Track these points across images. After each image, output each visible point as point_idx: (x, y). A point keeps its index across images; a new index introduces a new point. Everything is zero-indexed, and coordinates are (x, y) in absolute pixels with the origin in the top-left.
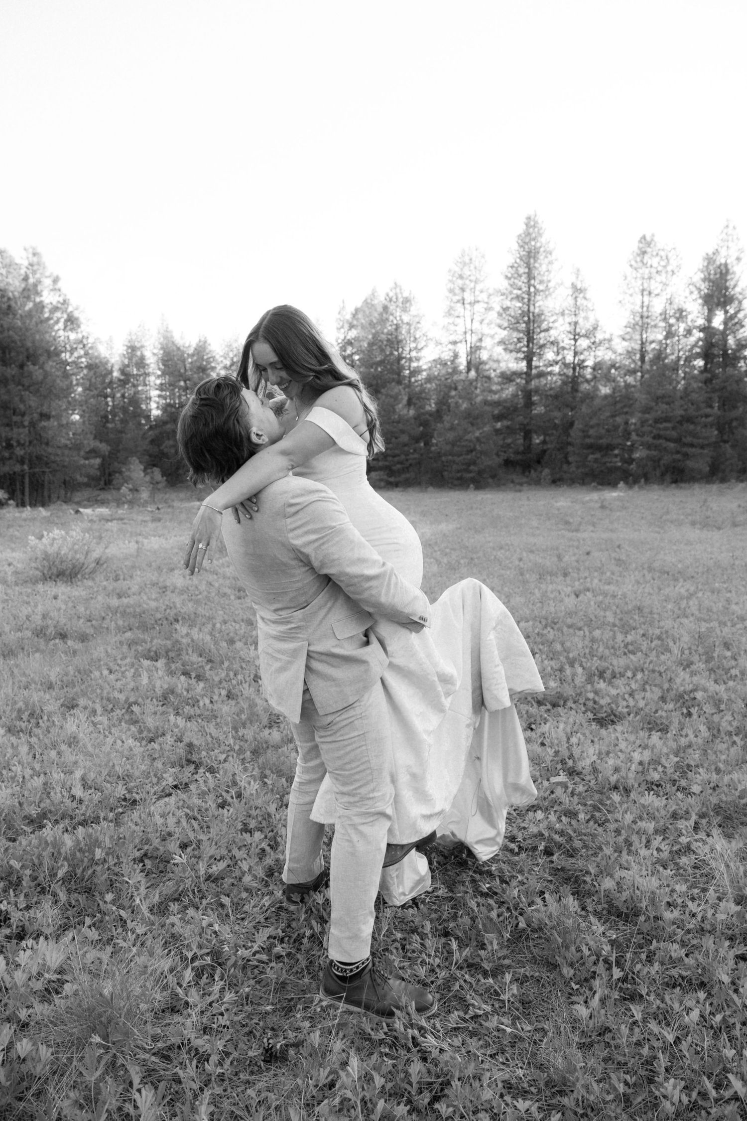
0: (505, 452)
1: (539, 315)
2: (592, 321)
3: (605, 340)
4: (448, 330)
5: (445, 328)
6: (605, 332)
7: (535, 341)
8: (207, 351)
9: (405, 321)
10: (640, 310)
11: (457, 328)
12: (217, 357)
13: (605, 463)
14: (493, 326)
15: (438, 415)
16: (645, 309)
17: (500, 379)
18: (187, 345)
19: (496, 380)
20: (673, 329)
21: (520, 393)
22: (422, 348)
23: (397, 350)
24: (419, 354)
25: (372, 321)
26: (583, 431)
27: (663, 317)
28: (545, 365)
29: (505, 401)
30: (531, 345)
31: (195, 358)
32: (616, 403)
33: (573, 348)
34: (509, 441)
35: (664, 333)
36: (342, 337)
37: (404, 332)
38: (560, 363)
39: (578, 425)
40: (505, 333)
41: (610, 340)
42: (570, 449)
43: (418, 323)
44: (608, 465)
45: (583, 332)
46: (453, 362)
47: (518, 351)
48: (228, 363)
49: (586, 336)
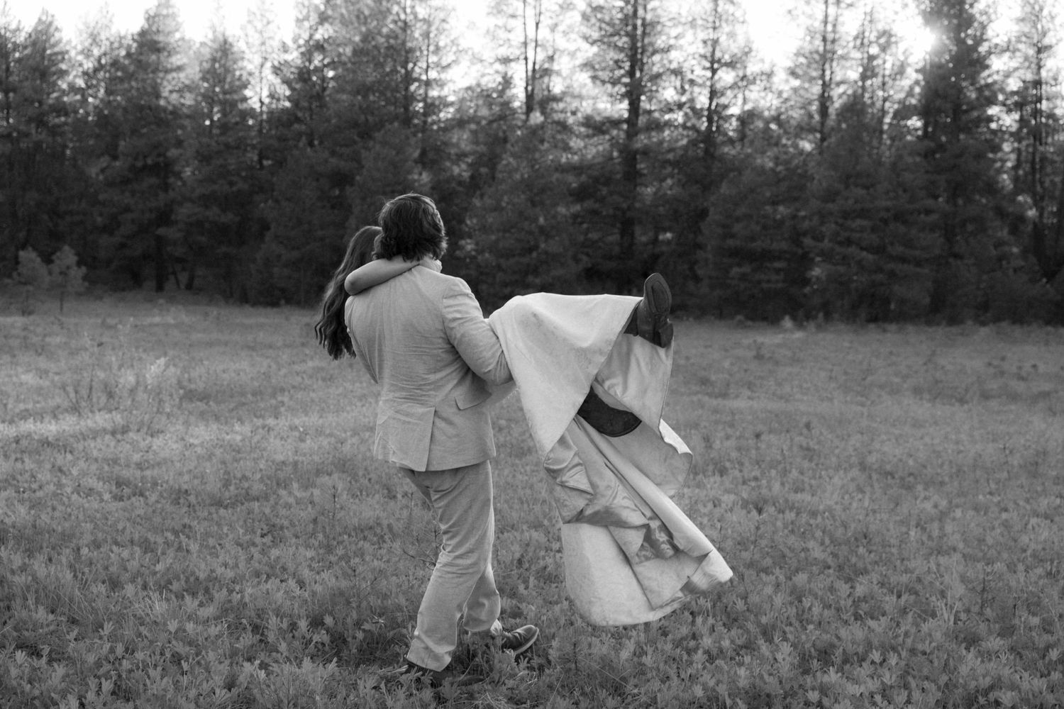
0: (587, 255)
1: (653, 24)
2: (741, 40)
3: (762, 73)
4: (494, 38)
5: (491, 34)
6: (762, 61)
7: (646, 68)
8: (52, 40)
9: (420, 16)
10: (822, 28)
11: (511, 36)
12: (73, 53)
13: (759, 282)
14: (573, 36)
15: (474, 184)
16: (830, 28)
17: (583, 129)
18: (13, 26)
19: (575, 128)
20: (875, 63)
21: (615, 154)
22: (449, 66)
23: (405, 66)
24: (443, 76)
25: (360, 12)
26: (724, 226)
27: (859, 42)
28: (661, 110)
29: (590, 167)
30: (638, 74)
31: (26, 52)
32: (779, 181)
33: (708, 83)
34: (594, 236)
35: (861, 69)
36: (306, 36)
37: (417, 34)
38: (686, 109)
39: (714, 215)
40: (595, 49)
41: (769, 75)
42: (700, 254)
43: (444, 21)
44: (765, 286)
45: (727, 58)
46: (501, 93)
47: (614, 82)
48: (89, 65)
49: (731, 65)
